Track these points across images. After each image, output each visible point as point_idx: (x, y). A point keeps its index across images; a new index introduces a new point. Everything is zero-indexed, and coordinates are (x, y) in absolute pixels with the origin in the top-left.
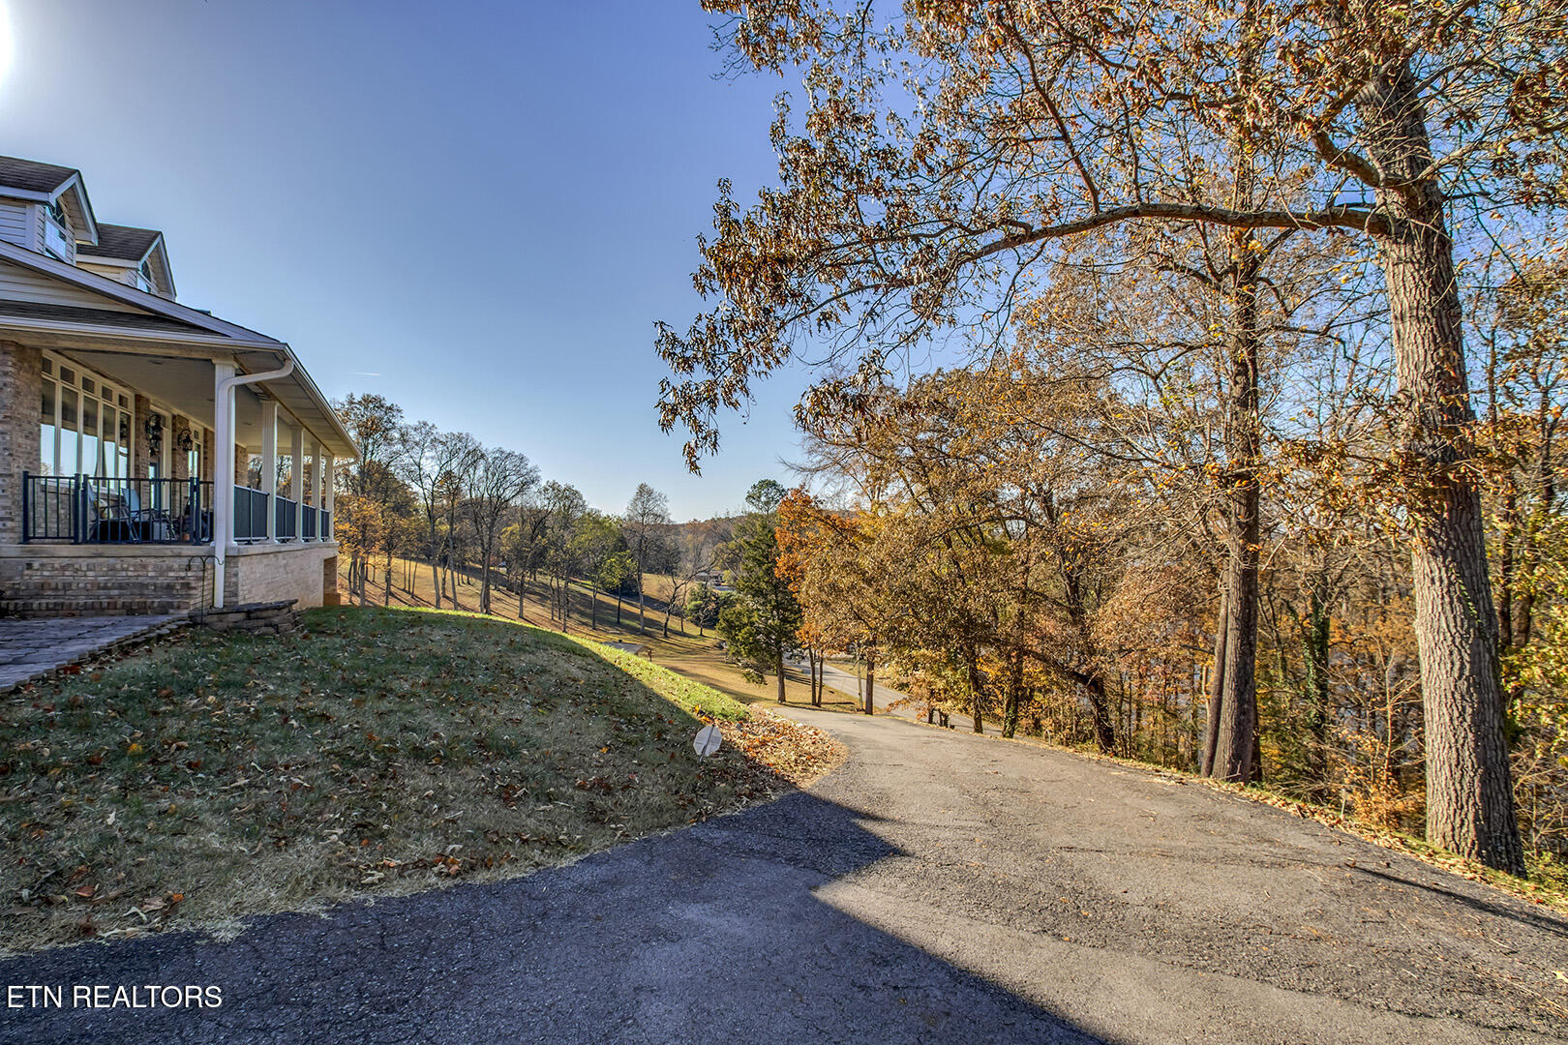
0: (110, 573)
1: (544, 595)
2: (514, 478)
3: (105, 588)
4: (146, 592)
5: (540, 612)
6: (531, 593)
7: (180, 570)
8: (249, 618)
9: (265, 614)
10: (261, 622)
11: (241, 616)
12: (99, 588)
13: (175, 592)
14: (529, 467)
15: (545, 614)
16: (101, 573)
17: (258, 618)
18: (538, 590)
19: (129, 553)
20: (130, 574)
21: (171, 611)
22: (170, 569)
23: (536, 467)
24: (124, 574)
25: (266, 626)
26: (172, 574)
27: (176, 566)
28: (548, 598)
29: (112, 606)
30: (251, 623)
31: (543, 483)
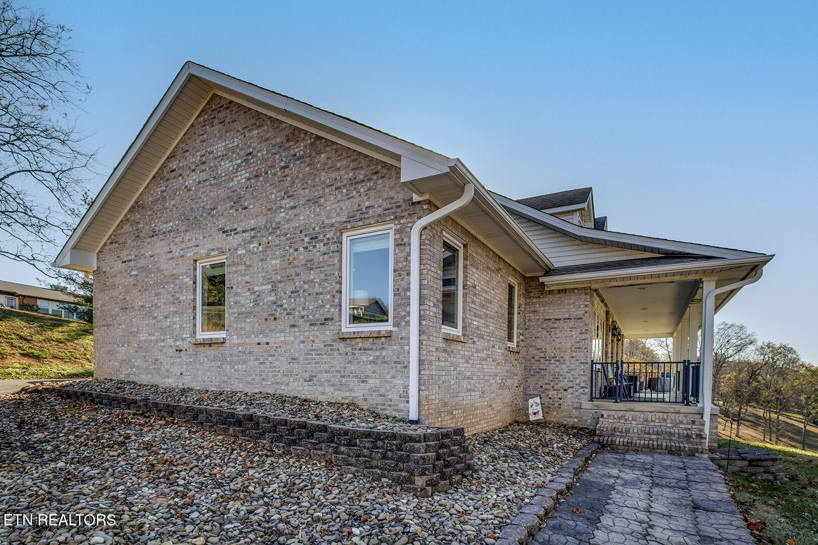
0: (645, 423)
1: (755, 423)
2: (735, 341)
3: (649, 433)
4: (673, 438)
5: (753, 434)
6: (745, 420)
7: (688, 424)
8: (750, 465)
9: (764, 464)
10: (761, 470)
11: (746, 463)
12: (645, 433)
13: (692, 440)
14: (747, 333)
15: (758, 436)
16: (639, 423)
17: (757, 466)
18: (750, 418)
19: (648, 409)
20: (656, 424)
21: (697, 454)
22: (681, 422)
23: (754, 333)
24: (653, 424)
25: (764, 472)
26: (682, 426)
27: (685, 421)
28: (760, 425)
29: (660, 447)
30: (753, 470)
31: (759, 344)
